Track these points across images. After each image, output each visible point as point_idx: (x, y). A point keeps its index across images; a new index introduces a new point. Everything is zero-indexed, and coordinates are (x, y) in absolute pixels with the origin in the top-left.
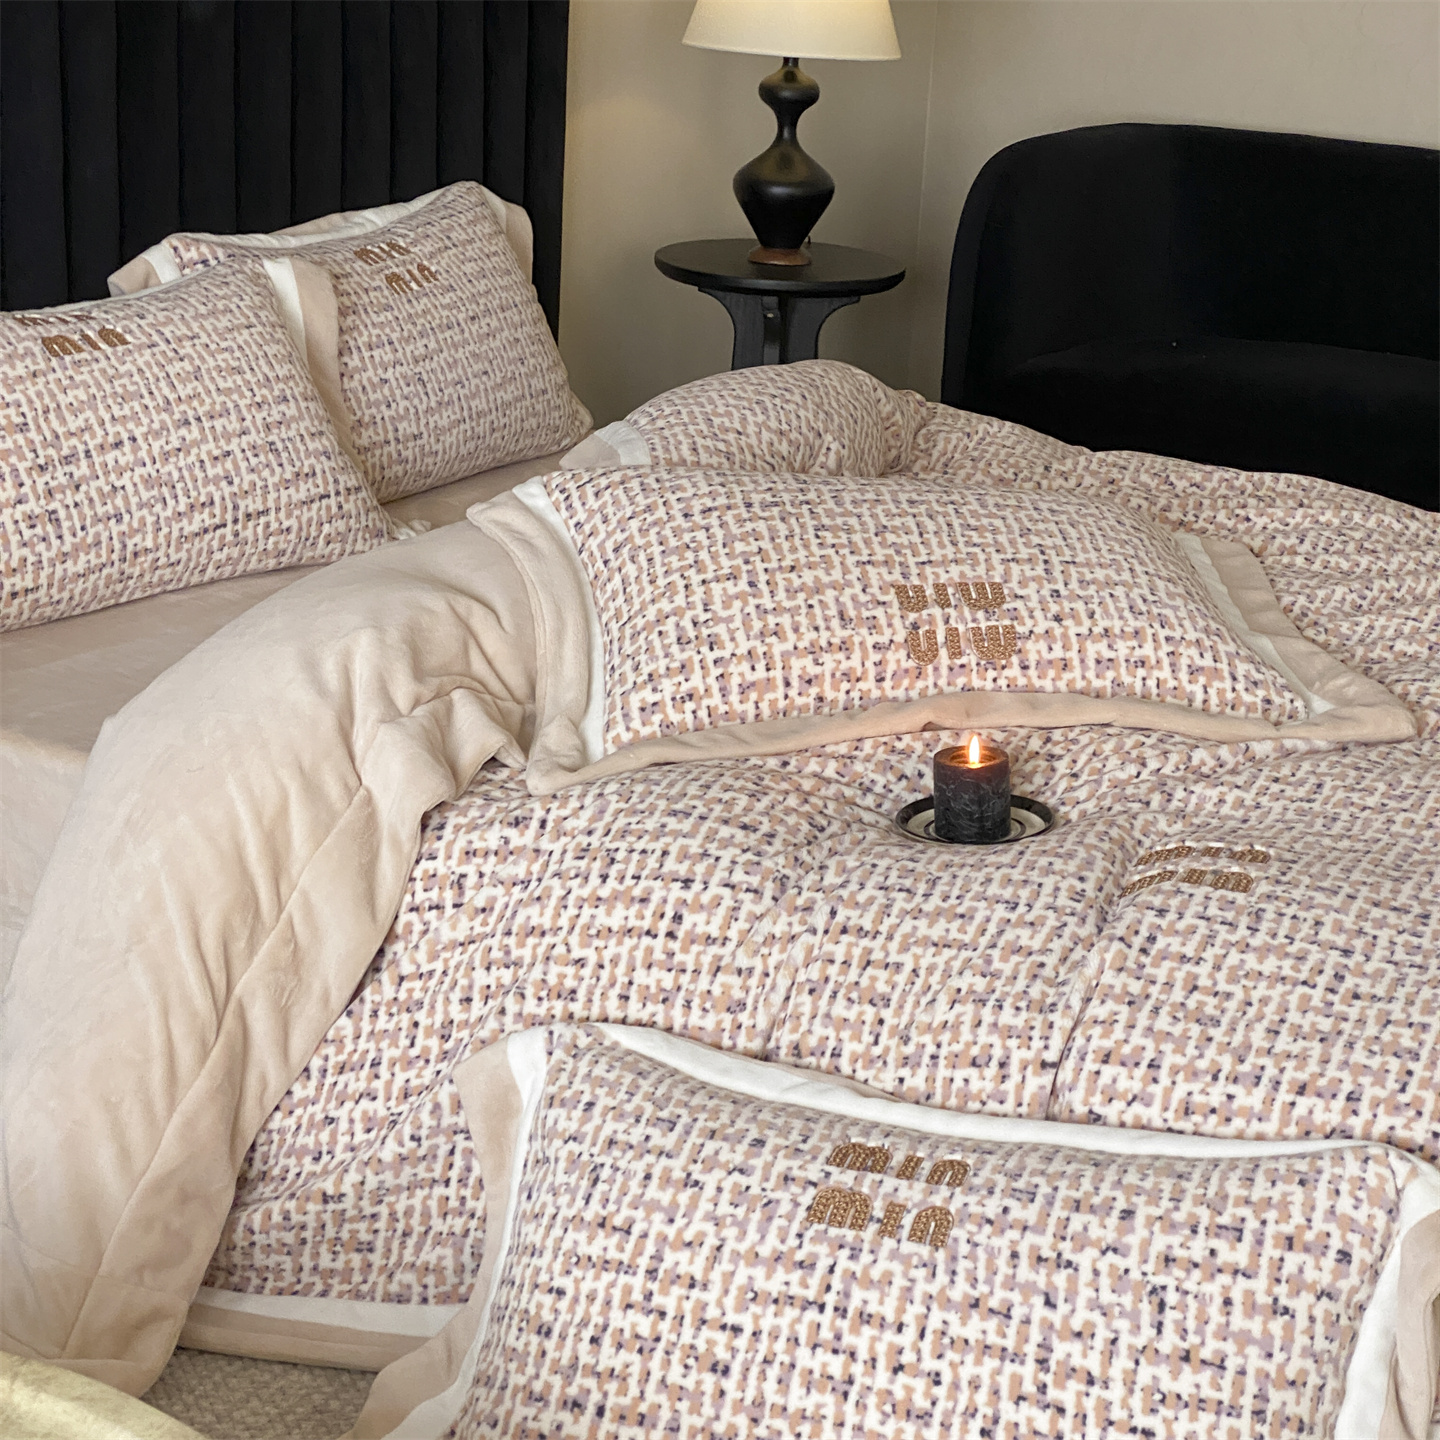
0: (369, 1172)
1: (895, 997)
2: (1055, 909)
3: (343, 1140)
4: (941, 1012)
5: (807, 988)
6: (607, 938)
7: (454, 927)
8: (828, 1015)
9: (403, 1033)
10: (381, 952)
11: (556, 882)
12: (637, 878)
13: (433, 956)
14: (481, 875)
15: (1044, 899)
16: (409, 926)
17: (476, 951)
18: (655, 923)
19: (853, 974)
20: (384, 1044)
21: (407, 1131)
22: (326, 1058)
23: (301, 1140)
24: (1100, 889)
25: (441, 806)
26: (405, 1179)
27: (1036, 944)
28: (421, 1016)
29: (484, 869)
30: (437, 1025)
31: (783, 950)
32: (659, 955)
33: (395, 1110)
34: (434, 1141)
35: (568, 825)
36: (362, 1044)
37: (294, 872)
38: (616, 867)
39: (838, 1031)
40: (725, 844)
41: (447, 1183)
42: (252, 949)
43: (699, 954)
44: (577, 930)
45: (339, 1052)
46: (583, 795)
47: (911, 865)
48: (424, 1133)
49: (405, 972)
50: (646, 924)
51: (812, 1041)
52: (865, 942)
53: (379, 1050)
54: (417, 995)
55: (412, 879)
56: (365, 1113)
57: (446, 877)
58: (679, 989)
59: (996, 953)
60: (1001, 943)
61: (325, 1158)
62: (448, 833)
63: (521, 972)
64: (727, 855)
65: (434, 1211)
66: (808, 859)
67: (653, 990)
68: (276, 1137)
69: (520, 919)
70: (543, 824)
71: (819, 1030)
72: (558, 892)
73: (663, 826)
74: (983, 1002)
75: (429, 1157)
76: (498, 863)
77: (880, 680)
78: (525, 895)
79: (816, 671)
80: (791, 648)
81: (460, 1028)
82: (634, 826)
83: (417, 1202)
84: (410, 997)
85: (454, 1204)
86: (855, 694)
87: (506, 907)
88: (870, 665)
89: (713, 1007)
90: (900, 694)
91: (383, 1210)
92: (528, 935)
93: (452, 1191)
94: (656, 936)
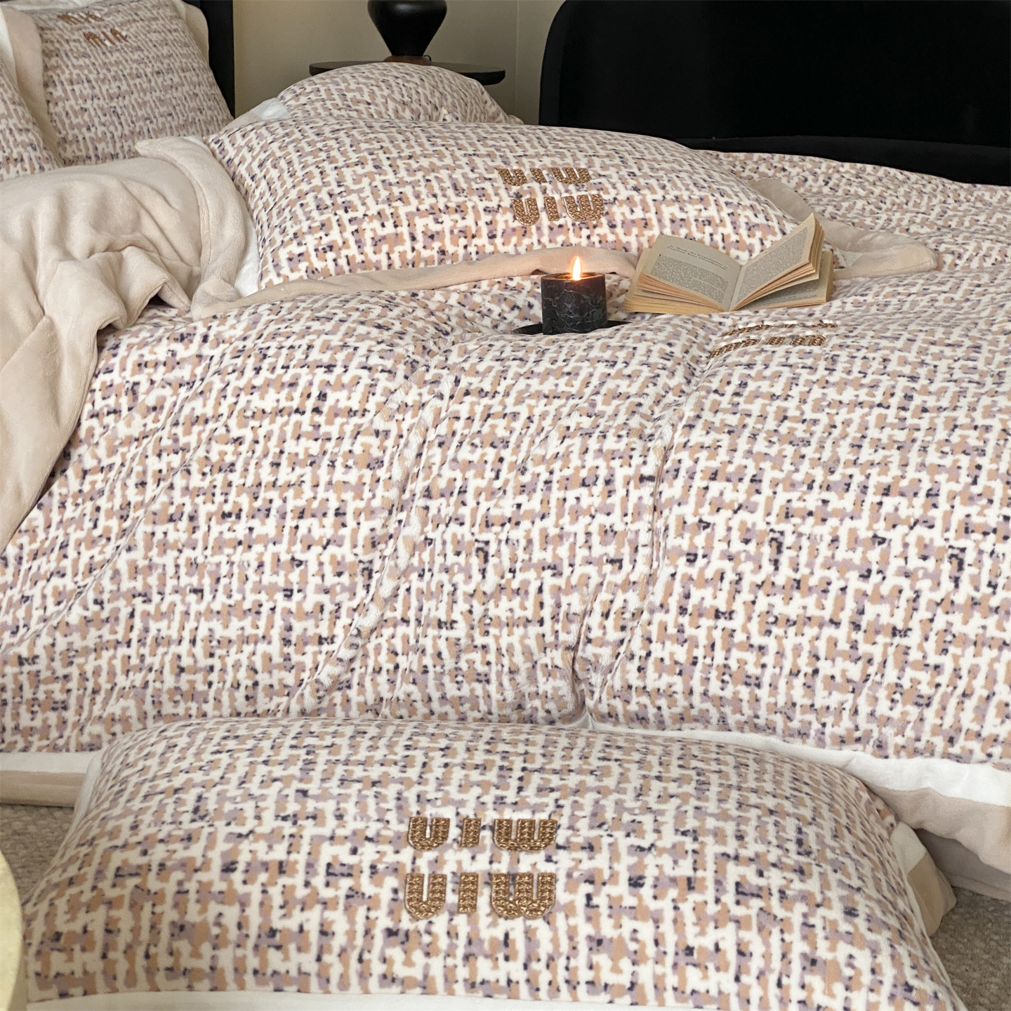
0: (58, 635)
1: (513, 440)
2: (648, 365)
3: (37, 614)
4: (554, 446)
5: (437, 442)
6: (262, 419)
7: (129, 425)
8: (455, 460)
9: (87, 518)
10: (65, 455)
11: (217, 378)
12: (286, 367)
13: (112, 451)
14: (152, 382)
15: (639, 356)
16: (91, 432)
17: (149, 444)
18: (302, 403)
19: (476, 426)
20: (71, 530)
21: (91, 596)
22: (21, 547)
24: (687, 352)
25: (112, 327)
26: (91, 641)
28: (102, 502)
29: (154, 377)
30: (117, 507)
31: (414, 416)
32: (306, 428)
33: (81, 584)
34: (115, 604)
35: (226, 336)
36: (53, 532)
38: (267, 361)
39: (464, 471)
40: (362, 338)
41: (129, 644)
43: (342, 425)
44: (235, 414)
45: (32, 541)
46: (240, 314)
47: (523, 343)
48: (105, 597)
49: (87, 467)
50: (295, 405)
51: (442, 484)
52: (486, 401)
53: (67, 534)
54: (99, 486)
55: (91, 391)
56: (55, 588)
57: (121, 386)
58: (325, 453)
59: (599, 399)
60: (603, 390)
61: (22, 631)
63: (188, 456)
64: (363, 347)
65: (119, 670)
66: (435, 348)
67: (301, 456)
69: (186, 411)
70: (205, 338)
71: (447, 473)
72: (218, 385)
73: (308, 328)
74: (589, 435)
75: (112, 620)
76: (167, 372)
77: (492, 237)
78: (190, 393)
79: (438, 227)
80: (414, 210)
81: (136, 509)
82: (282, 330)
83: (103, 662)
84: (93, 488)
85: (135, 661)
86: (472, 249)
87: (175, 404)
88: (482, 224)
89: (355, 463)
90: (510, 249)
91: (74, 671)
92: (193, 424)
93: (132, 651)
94: (304, 413)
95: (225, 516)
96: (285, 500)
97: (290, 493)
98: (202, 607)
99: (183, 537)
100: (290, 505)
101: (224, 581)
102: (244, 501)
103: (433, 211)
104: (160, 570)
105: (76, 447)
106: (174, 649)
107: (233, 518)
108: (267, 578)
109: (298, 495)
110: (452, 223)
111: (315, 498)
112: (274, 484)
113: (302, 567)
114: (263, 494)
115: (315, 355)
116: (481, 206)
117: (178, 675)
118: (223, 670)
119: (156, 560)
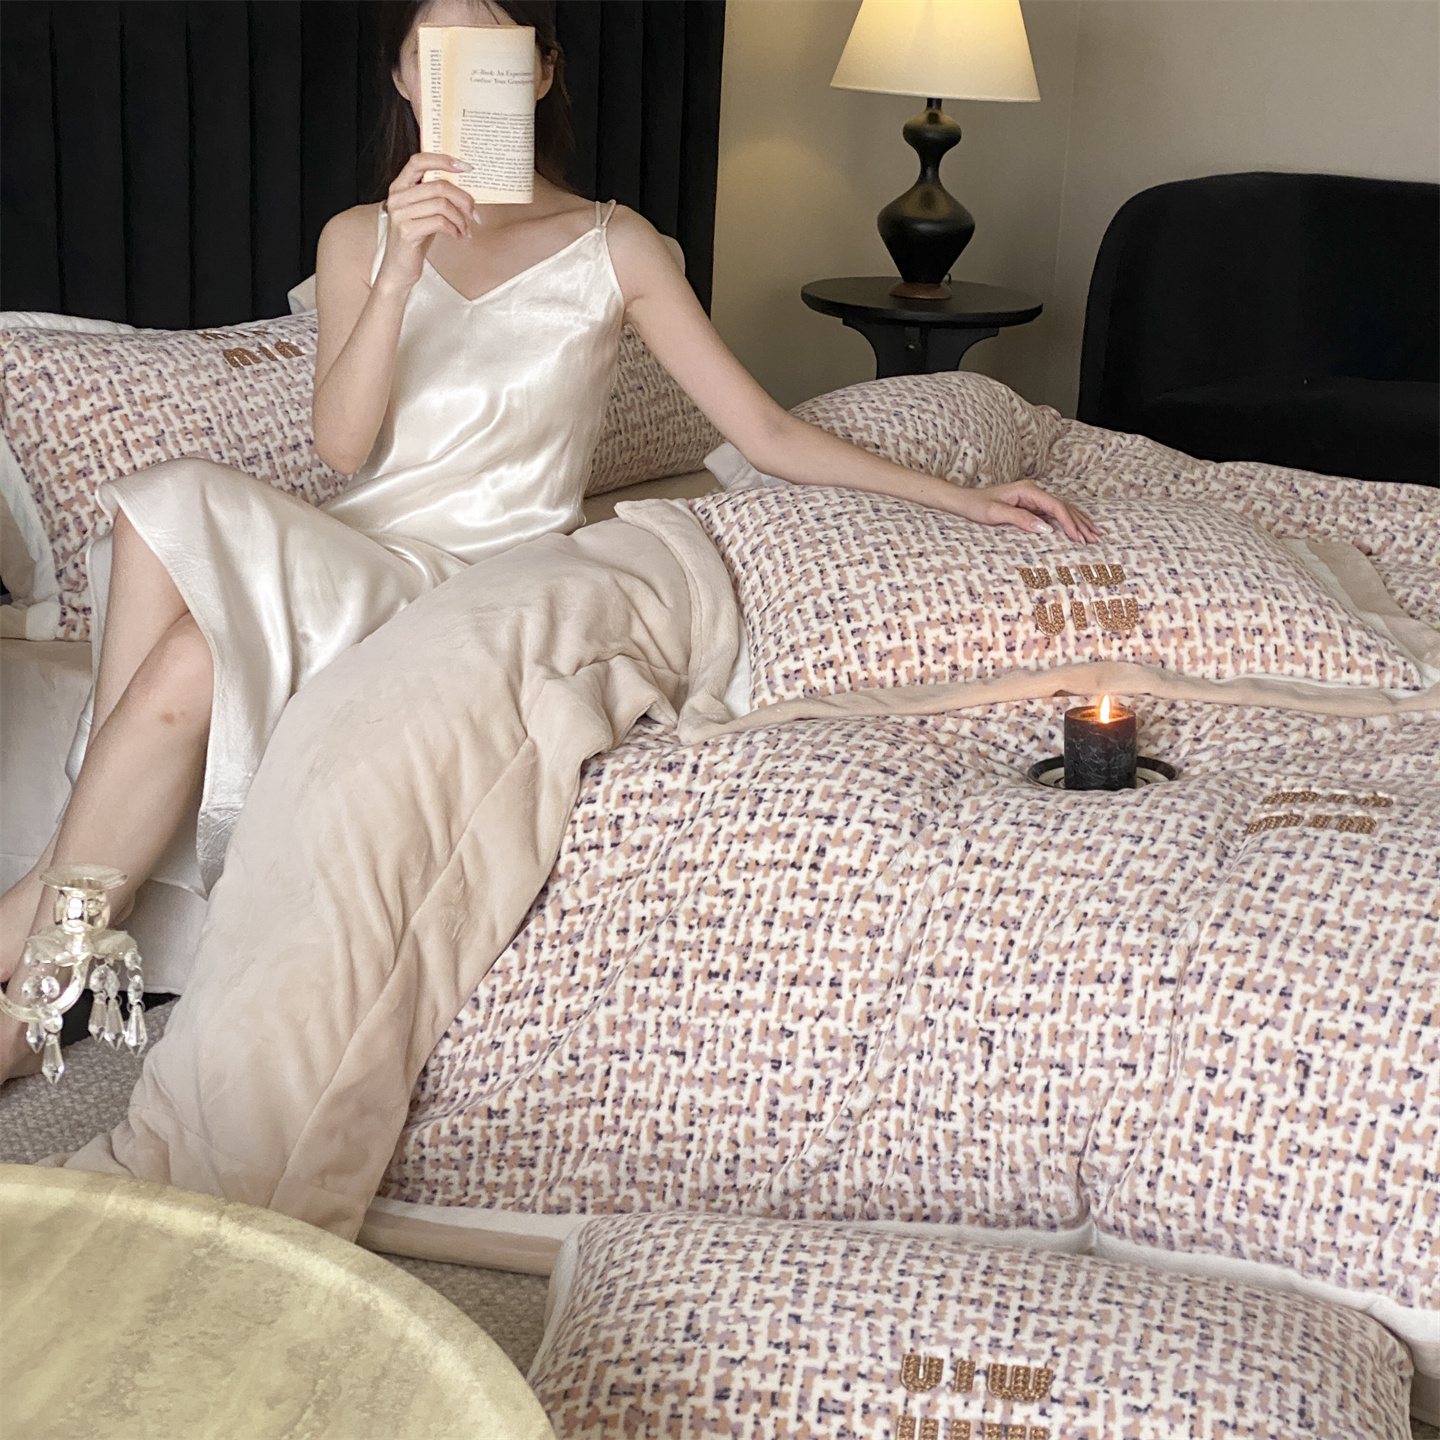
0: (530, 1089)
1: (1025, 921)
2: (1177, 843)
3: (508, 1062)
4: (1069, 934)
5: (943, 914)
6: (755, 871)
7: (612, 864)
8: (961, 937)
10: (545, 890)
11: (707, 820)
12: (783, 815)
13: (593, 892)
14: (637, 816)
15: (1167, 834)
16: (570, 866)
17: (632, 887)
18: (799, 856)
19: (986, 901)
20: (547, 974)
21: (566, 1051)
22: (494, 989)
23: (470, 1064)
24: (1221, 827)
25: (598, 755)
26: (564, 1098)
27: (1159, 874)
28: (581, 947)
29: (639, 811)
30: (596, 954)
31: (920, 880)
32: (803, 885)
33: (556, 1034)
34: (591, 1061)
35: (719, 769)
36: (527, 975)
37: (464, 818)
38: (763, 806)
39: (971, 951)
40: (867, 785)
41: (603, 1102)
42: (425, 888)
43: (841, 885)
44: (727, 863)
45: (506, 981)
46: (734, 742)
47: (1041, 804)
48: (581, 1052)
49: (566, 908)
50: (791, 858)
51: (947, 962)
52: (998, 872)
53: (542, 979)
54: (578, 928)
55: (574, 822)
56: (528, 1037)
57: (604, 819)
58: (821, 915)
59: (1121, 882)
60: (1126, 873)
61: (492, 1079)
62: (606, 779)
63: (674, 904)
64: (867, 796)
65: (591, 1129)
66: (944, 799)
67: (796, 916)
68: (447, 1063)
69: (674, 854)
70: (695, 769)
71: (953, 951)
72: (709, 829)
73: (808, 769)
74: (1108, 925)
75: (587, 1077)
76: (653, 805)
77: (1011, 649)
78: (678, 834)
79: (949, 640)
80: (924, 619)
81: (617, 957)
82: (780, 770)
83: (575, 1120)
84: (572, 930)
85: (609, 1122)
86: (988, 663)
87: (661, 844)
88: (1000, 635)
89: (854, 930)
90: (1031, 663)
91: (544, 1127)
92: (680, 870)
93: (607, 1110)
94: (800, 868)
95: (712, 975)
96: (776, 964)
97: (783, 957)
98: (684, 1071)
99: (666, 994)
100: (783, 969)
101: (708, 1046)
102: (733, 961)
103: (945, 621)
104: (640, 1027)
105: (555, 882)
106: (651, 1113)
107: (721, 978)
108: (754, 1047)
109: (791, 960)
110: (966, 635)
111: (808, 964)
112: (766, 946)
113: (792, 1038)
114: (753, 955)
115: (814, 803)
116: (999, 614)
117: (655, 1142)
118: (703, 1140)
119: (637, 1016)
